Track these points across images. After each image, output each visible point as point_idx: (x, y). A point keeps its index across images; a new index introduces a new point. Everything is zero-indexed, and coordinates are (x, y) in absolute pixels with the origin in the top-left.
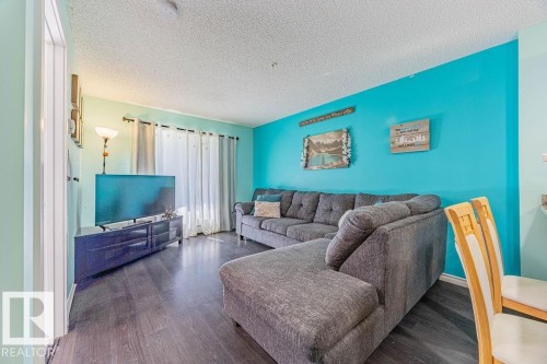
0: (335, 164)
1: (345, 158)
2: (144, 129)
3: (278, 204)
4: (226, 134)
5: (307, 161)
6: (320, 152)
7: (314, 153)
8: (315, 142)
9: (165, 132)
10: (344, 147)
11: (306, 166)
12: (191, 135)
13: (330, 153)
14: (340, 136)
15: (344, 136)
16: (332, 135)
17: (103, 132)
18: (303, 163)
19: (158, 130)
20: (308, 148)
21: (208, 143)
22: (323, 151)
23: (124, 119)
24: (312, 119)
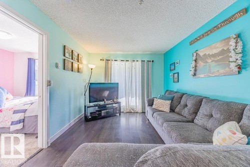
0: (222, 71)
1: (233, 65)
2: (108, 63)
3: (169, 102)
4: (146, 59)
5: (195, 70)
6: (207, 62)
7: (201, 64)
8: (201, 54)
9: (116, 63)
10: (232, 54)
11: (195, 75)
12: (127, 63)
13: (216, 61)
14: (228, 44)
15: (232, 43)
16: (218, 45)
17: (91, 66)
18: (192, 73)
19: (113, 62)
20: (196, 61)
21: (136, 65)
22: (209, 61)
23: (101, 60)
24: (199, 37)
